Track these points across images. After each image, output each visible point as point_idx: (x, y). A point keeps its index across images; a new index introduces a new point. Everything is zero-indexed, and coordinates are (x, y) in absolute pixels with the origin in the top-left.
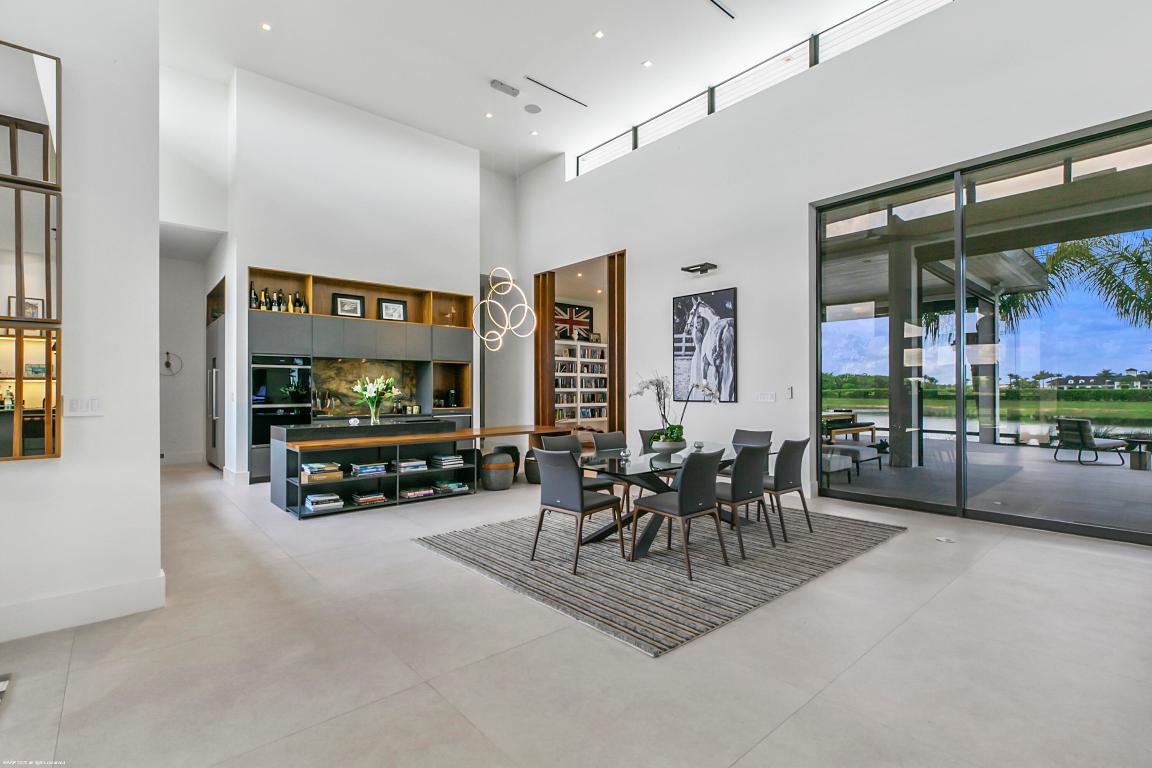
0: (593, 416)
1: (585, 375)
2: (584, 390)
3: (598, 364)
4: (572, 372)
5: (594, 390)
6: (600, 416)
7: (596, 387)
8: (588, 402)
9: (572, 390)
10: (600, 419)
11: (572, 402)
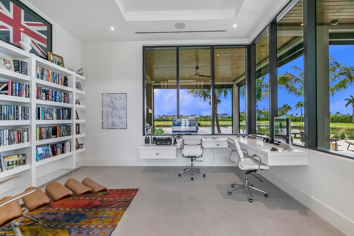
0: (54, 154)
1: (43, 102)
2: (42, 122)
3: (61, 91)
4: (20, 95)
5: (55, 122)
6: (63, 152)
7: (58, 118)
8: (48, 137)
9: (21, 122)
10: (63, 156)
11: (20, 141)
